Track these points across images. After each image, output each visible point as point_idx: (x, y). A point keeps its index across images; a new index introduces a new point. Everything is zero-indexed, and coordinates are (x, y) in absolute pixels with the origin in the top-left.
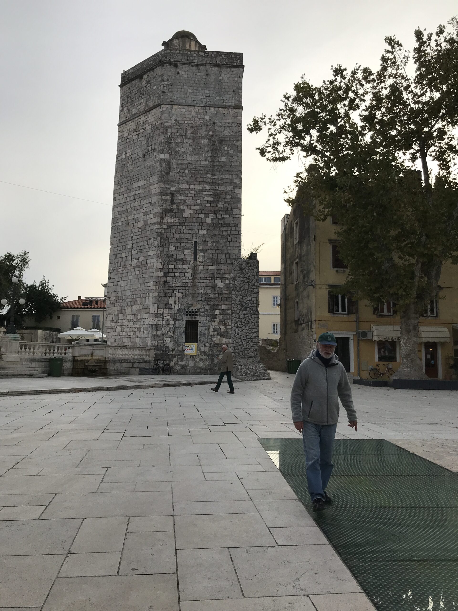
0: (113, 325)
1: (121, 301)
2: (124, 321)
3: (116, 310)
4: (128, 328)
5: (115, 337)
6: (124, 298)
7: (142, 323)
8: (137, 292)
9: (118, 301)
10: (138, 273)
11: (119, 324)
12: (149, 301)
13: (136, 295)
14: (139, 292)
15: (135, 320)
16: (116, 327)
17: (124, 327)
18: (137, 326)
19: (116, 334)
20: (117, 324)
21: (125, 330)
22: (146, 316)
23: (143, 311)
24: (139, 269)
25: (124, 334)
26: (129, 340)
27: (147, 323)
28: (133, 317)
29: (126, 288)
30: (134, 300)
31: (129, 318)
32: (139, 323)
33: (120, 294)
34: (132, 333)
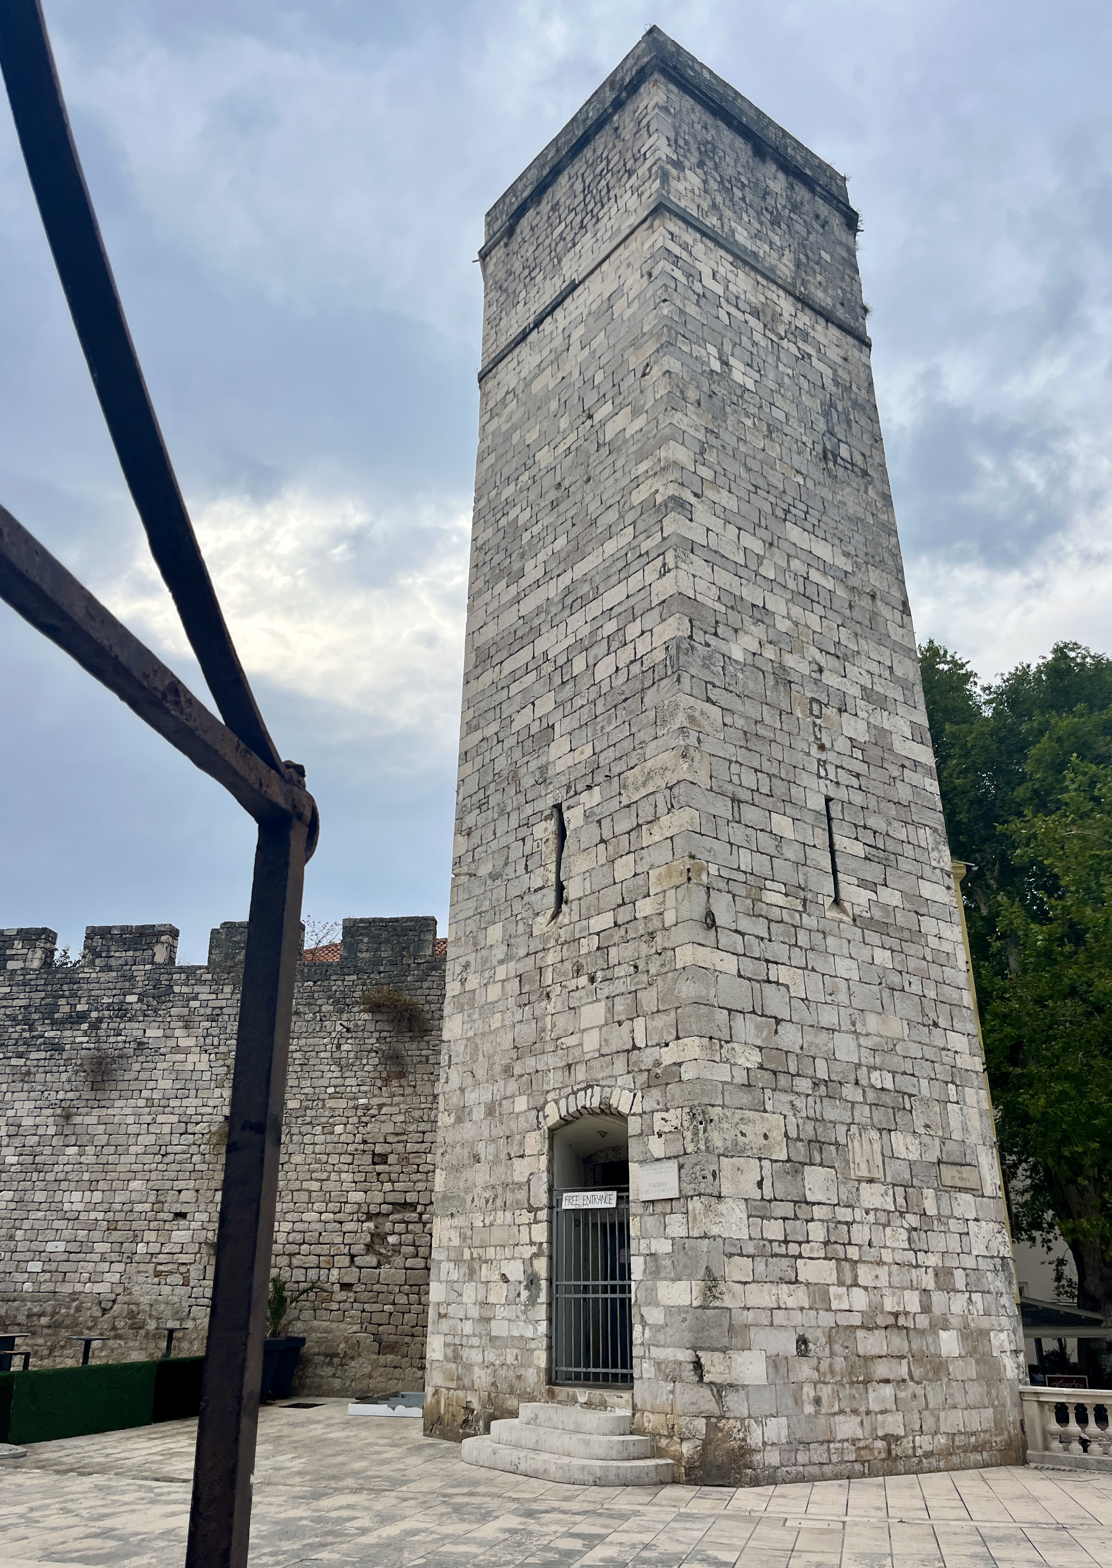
0: (774, 1230)
1: (804, 1085)
2: (844, 1214)
3: (777, 1135)
4: (880, 1263)
5: (798, 1318)
6: (822, 1074)
7: (954, 1244)
8: (897, 1063)
9: (783, 1081)
10: (883, 957)
11: (817, 1232)
12: (965, 1129)
13: (894, 1073)
14: (908, 1066)
15: (912, 1220)
16: (793, 1249)
17: (853, 1253)
18: (933, 1260)
19: (799, 1297)
20: (797, 1229)
21: (865, 1275)
22: (965, 1205)
23: (949, 1175)
24: (888, 941)
25: (859, 1300)
26: (898, 1342)
27: (978, 1249)
28: (900, 1201)
29: (828, 1017)
30: (886, 1098)
31: (878, 1202)
32: (937, 1242)
33: (789, 1037)
34: (912, 1302)
